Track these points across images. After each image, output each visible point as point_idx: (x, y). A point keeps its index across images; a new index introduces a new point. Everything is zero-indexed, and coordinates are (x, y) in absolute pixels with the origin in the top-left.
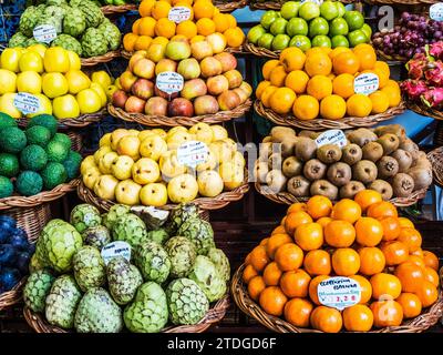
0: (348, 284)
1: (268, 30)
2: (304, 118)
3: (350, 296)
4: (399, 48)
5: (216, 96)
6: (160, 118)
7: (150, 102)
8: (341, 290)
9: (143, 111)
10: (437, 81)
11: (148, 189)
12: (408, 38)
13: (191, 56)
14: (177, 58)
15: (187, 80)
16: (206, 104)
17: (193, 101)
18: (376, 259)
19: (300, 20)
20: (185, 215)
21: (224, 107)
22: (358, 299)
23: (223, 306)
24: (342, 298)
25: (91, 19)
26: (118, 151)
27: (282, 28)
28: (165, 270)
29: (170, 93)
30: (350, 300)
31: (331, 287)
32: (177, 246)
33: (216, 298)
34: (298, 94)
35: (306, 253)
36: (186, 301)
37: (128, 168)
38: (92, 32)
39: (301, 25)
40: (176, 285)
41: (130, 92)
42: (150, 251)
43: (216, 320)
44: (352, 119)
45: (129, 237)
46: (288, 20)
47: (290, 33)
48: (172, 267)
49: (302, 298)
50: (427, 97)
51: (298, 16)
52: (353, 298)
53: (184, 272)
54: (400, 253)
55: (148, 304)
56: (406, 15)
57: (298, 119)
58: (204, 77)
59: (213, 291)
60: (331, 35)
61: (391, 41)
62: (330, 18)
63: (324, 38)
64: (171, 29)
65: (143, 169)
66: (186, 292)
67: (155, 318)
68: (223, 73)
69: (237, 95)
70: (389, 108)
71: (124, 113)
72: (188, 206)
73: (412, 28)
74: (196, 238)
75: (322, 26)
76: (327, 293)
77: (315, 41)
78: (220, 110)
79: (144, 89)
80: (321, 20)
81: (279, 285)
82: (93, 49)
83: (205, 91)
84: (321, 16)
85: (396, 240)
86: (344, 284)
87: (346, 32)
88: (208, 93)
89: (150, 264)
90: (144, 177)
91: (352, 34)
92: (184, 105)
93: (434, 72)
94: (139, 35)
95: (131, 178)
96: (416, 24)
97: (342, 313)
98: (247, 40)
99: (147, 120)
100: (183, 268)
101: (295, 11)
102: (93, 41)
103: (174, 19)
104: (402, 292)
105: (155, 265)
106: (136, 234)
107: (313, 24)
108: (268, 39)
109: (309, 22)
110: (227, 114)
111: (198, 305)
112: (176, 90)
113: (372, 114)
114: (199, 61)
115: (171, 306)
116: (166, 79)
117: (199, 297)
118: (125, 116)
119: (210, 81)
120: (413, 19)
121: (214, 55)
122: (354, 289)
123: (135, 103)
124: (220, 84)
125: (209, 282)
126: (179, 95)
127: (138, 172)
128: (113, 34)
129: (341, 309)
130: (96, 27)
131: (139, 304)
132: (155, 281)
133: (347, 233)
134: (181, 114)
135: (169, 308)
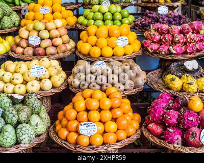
0: (91, 125)
1: (86, 18)
2: (94, 56)
3: (92, 130)
4: (144, 26)
5: (56, 47)
6: (30, 56)
7: (26, 49)
8: (89, 128)
9: (23, 54)
10: (155, 41)
11: (17, 87)
12: (147, 22)
13: (46, 29)
14: (38, 29)
15: (42, 39)
16: (51, 50)
17: (45, 49)
18: (107, 115)
19: (99, 13)
20: (30, 97)
21: (60, 52)
22: (96, 131)
23: (44, 136)
24: (89, 131)
25: (6, 12)
26: (6, 70)
27: (91, 17)
28: (15, 119)
29: (35, 45)
30: (92, 132)
31: (85, 126)
32: (22, 110)
33: (41, 133)
34: (92, 46)
35: (78, 112)
36: (24, 133)
37: (9, 77)
38: (6, 18)
39: (99, 16)
40: (20, 126)
41: (18, 45)
42: (8, 111)
43: (40, 142)
44: (115, 57)
45: (3, 106)
46: (94, 13)
47: (95, 19)
48: (19, 119)
49: (75, 132)
50: (150, 47)
51: (99, 11)
52: (94, 131)
53: (25, 121)
54: (118, 113)
55: (6, 134)
56: (148, 11)
57: (92, 57)
58: (51, 38)
59: (39, 130)
60: (113, 20)
61: (141, 23)
62: (113, 12)
63: (109, 21)
64: (41, 17)
65: (15, 78)
66: (24, 129)
67: (9, 140)
68: (60, 37)
69: (66, 47)
70: (133, 53)
71: (15, 54)
72: (32, 93)
73: (150, 17)
74: (32, 107)
75: (109, 16)
76: (83, 129)
77: (106, 23)
78: (58, 53)
79: (24, 43)
80: (109, 13)
81: (66, 127)
82: (6, 26)
83: (51, 45)
84: (109, 11)
85: (118, 107)
86: (90, 125)
87: (121, 19)
88: (53, 45)
89: (8, 116)
90: (15, 81)
91: (124, 20)
92: (41, 51)
93: (153, 36)
94: (28, 19)
95: (11, 82)
96: (151, 15)
97: (90, 137)
98: (77, 22)
99: (24, 57)
100: (24, 119)
101: (97, 9)
102: (6, 22)
103: (43, 12)
104: (118, 129)
105: (10, 117)
106: (6, 105)
107: (105, 15)
108: (85, 22)
109: (103, 14)
110: (61, 55)
111: (29, 135)
112: (37, 44)
113: (124, 55)
114: (49, 31)
115: (18, 135)
116: (33, 39)
117: (30, 132)
118: (15, 56)
119: (54, 40)
120: (150, 13)
121: (57, 29)
122: (94, 127)
123: (20, 50)
124: (58, 41)
125: (37, 126)
126: (39, 46)
127: (13, 79)
128: (16, 19)
129: (90, 136)
130: (9, 16)
131: (2, 134)
132: (10, 124)
133: (94, 104)
134: (39, 54)
135: (17, 136)
